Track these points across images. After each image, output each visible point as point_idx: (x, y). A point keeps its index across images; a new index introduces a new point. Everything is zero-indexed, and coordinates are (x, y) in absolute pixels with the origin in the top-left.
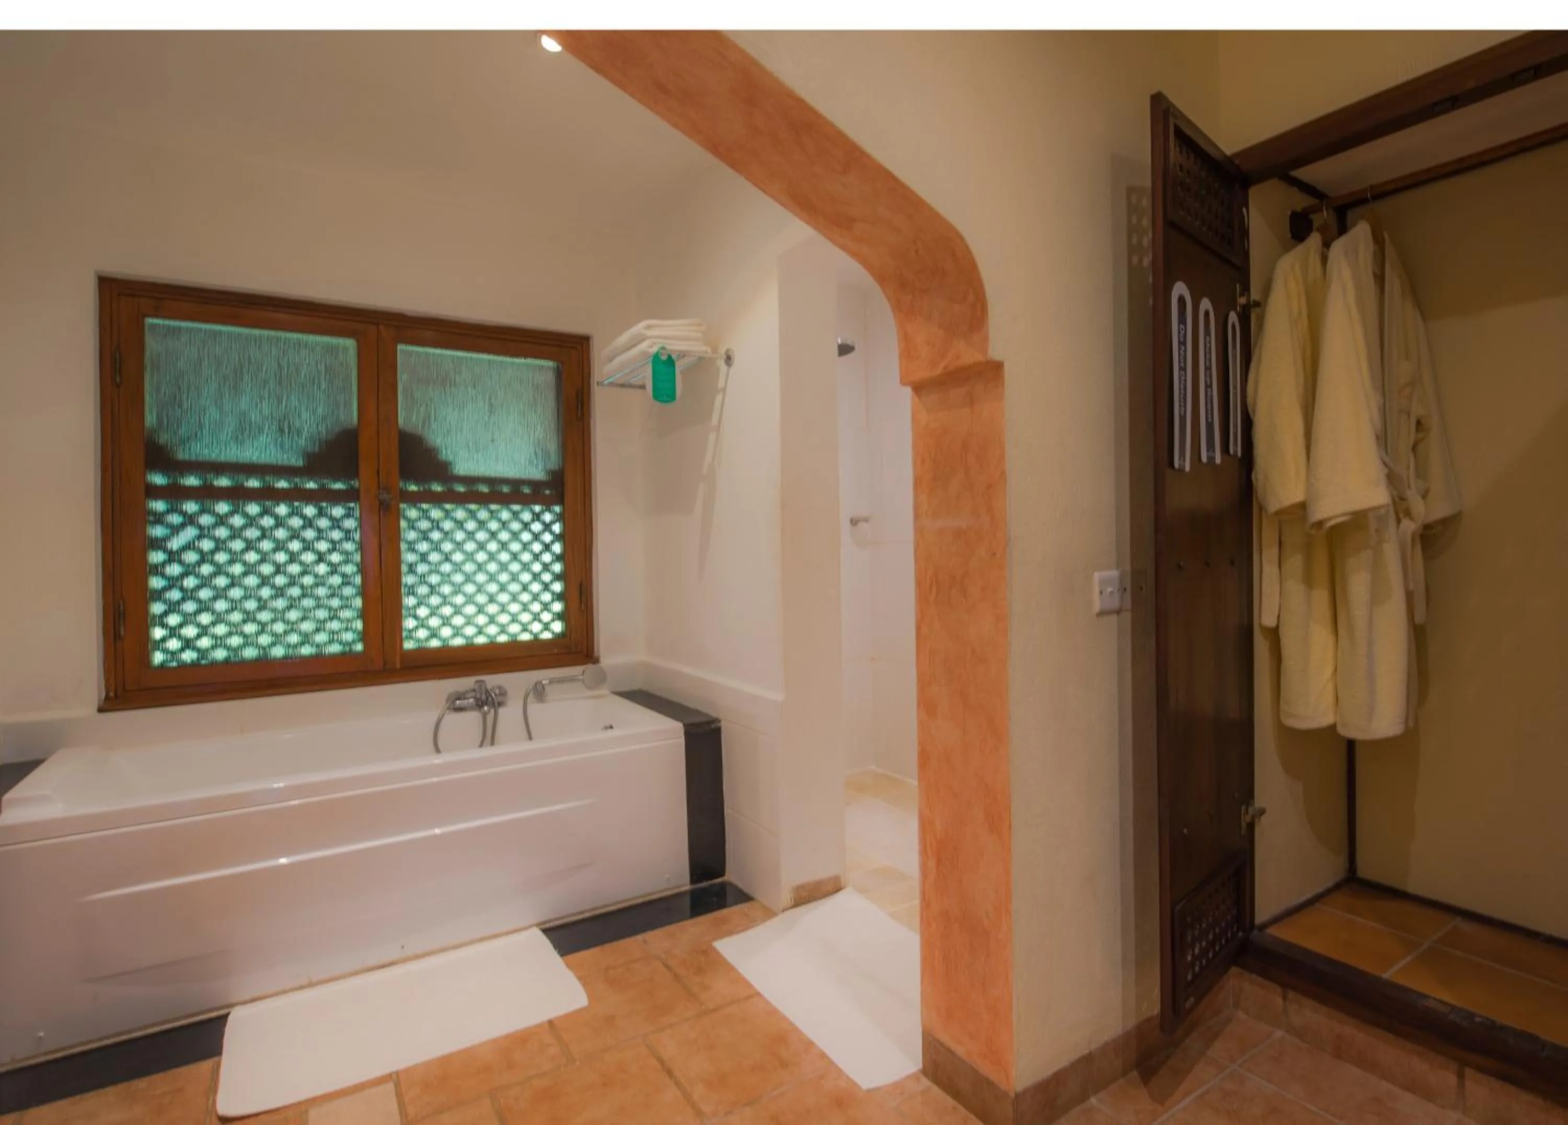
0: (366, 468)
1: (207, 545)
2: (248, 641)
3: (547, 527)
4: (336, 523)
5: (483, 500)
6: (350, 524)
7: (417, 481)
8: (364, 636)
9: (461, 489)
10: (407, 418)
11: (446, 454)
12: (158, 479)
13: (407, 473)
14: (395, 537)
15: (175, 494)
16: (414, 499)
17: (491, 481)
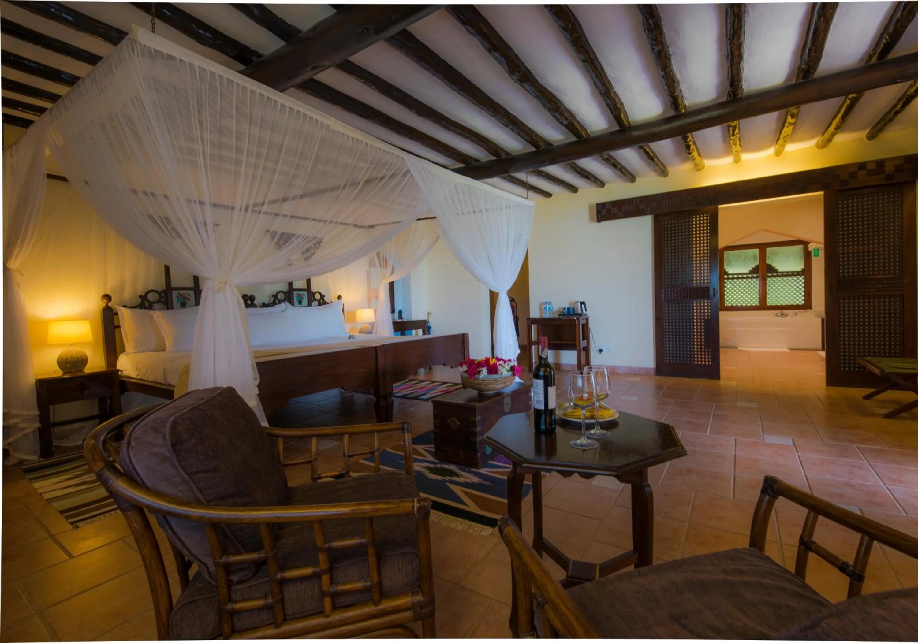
0: (760, 272)
1: (733, 287)
2: (739, 303)
3: (801, 281)
4: (754, 282)
5: (785, 276)
6: (757, 282)
7: (770, 273)
8: (759, 303)
9: (780, 274)
10: (768, 262)
11: (776, 268)
12: (726, 277)
13: (768, 272)
14: (766, 284)
15: (728, 279)
16: (769, 277)
17: (792, 272)
